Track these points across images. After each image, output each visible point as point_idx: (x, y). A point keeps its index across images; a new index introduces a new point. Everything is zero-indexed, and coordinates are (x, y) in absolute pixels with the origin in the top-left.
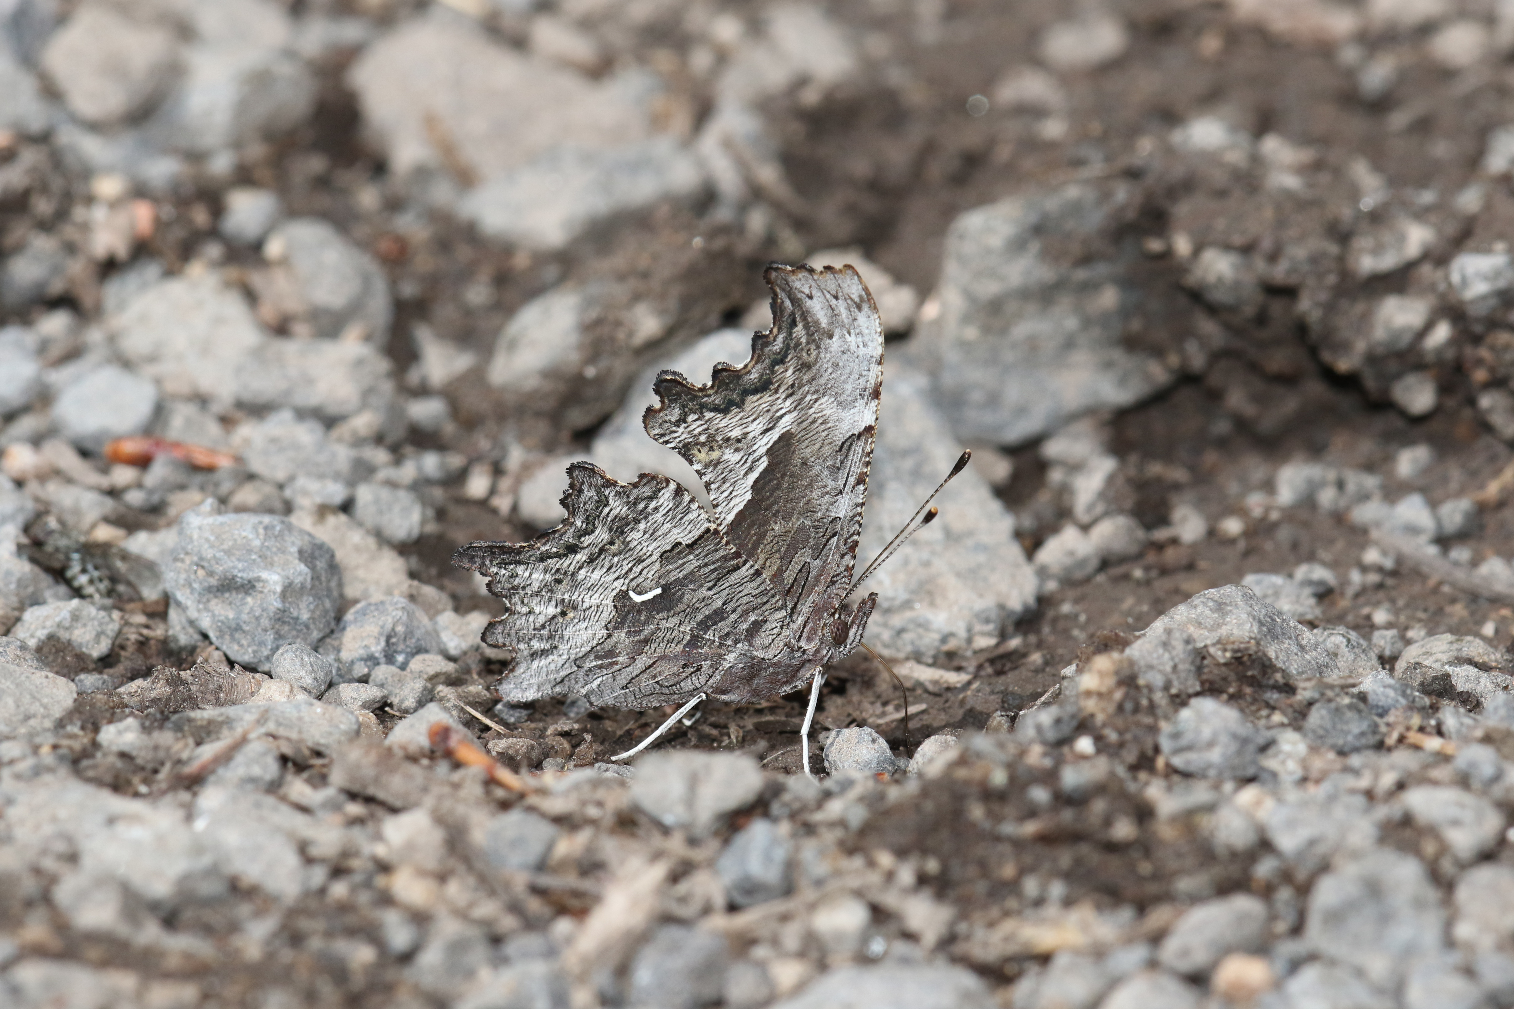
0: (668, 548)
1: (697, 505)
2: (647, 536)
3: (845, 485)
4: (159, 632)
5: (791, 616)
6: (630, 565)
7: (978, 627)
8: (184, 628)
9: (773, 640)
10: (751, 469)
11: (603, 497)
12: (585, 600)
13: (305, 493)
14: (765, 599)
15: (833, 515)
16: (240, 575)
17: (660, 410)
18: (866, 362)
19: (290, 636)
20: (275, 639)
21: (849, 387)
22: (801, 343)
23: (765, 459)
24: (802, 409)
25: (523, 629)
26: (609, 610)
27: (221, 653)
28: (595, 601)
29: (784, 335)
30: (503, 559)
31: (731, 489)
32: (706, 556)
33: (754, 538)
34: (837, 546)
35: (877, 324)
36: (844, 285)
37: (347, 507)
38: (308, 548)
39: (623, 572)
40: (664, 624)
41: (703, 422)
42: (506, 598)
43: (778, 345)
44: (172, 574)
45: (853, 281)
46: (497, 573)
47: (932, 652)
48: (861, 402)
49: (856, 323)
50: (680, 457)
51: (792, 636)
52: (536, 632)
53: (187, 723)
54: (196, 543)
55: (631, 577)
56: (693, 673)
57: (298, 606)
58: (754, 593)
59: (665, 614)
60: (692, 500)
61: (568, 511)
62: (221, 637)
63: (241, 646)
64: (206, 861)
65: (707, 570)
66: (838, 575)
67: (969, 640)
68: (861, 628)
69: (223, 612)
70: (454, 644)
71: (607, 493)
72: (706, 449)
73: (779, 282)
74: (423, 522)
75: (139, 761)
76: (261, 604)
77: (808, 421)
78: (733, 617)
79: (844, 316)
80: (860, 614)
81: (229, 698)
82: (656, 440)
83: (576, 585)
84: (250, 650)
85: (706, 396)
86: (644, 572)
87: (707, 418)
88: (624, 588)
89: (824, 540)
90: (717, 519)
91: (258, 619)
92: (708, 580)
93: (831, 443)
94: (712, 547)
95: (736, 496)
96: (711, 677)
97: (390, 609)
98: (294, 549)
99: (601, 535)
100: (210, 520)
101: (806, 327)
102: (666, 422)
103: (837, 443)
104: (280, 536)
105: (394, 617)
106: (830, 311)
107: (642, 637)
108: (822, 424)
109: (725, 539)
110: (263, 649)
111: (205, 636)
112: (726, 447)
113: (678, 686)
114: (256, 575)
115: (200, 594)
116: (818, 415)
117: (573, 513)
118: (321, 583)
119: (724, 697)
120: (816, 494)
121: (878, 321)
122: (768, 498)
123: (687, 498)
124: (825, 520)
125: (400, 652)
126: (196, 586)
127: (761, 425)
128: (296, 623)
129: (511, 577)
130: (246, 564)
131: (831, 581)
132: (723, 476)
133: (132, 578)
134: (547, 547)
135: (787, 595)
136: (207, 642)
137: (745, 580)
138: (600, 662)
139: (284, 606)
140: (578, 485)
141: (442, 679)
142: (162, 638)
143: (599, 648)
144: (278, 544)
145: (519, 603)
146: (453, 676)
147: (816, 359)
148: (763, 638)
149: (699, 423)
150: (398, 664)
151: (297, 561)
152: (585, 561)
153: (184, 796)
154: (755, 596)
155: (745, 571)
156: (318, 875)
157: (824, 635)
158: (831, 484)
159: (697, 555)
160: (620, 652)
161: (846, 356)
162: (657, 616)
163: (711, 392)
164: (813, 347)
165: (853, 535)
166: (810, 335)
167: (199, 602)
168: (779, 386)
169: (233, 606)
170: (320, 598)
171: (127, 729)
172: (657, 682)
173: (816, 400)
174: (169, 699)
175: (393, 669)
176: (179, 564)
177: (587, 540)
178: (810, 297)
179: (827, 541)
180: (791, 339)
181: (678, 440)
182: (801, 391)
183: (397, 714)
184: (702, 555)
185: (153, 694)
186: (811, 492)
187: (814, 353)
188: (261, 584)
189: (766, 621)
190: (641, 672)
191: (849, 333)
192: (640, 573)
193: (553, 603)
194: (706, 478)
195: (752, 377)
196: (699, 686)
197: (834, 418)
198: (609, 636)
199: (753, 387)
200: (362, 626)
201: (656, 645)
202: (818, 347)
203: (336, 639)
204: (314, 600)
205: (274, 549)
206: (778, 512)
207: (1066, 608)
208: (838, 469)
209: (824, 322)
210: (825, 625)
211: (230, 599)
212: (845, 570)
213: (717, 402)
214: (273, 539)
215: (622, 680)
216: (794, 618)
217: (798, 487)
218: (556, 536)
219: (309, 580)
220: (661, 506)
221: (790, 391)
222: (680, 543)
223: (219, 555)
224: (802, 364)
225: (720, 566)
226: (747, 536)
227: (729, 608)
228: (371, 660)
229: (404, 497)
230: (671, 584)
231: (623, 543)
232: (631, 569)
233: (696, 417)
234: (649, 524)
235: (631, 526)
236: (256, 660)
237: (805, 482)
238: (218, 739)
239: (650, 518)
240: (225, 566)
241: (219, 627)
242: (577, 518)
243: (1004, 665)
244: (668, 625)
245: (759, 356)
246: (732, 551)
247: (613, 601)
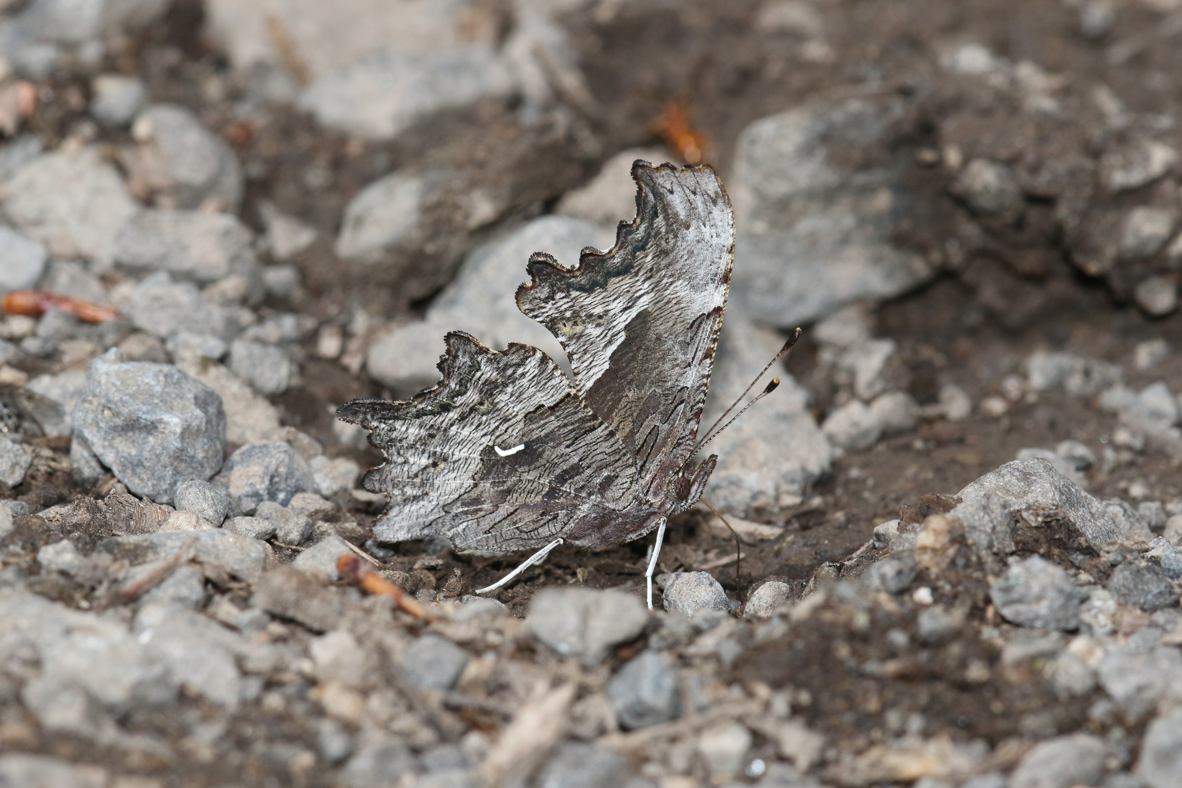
0: (532, 409)
1: (559, 372)
2: (513, 398)
3: (693, 359)
4: (64, 464)
5: (640, 473)
6: (497, 424)
7: (785, 487)
8: (87, 462)
9: (623, 493)
10: (610, 342)
11: (476, 362)
12: (455, 453)
13: (187, 346)
14: (617, 457)
15: (682, 385)
16: (144, 417)
17: (531, 288)
18: (718, 251)
19: (186, 472)
20: (173, 475)
21: (701, 272)
22: (661, 232)
23: (623, 334)
24: (659, 291)
25: (398, 477)
26: (476, 462)
27: (123, 486)
28: (464, 454)
29: (646, 224)
30: (383, 415)
31: (591, 359)
32: (565, 418)
33: (610, 403)
34: (684, 412)
35: (730, 217)
36: (702, 182)
37: (223, 360)
38: (201, 395)
39: (491, 429)
40: (526, 477)
41: (569, 300)
42: (384, 449)
43: (640, 233)
44: (80, 414)
45: (711, 179)
46: (377, 427)
47: (742, 507)
48: (711, 286)
49: (711, 216)
50: (547, 329)
51: (640, 490)
52: (410, 480)
53: (116, 547)
54: (103, 387)
55: (498, 434)
56: (550, 520)
57: (194, 446)
58: (608, 451)
59: (526, 468)
60: (556, 368)
61: (444, 374)
62: (123, 471)
63: (142, 480)
64: (157, 670)
65: (566, 430)
66: (683, 438)
67: (777, 498)
68: (701, 486)
69: (126, 449)
70: (326, 485)
71: (479, 359)
72: (571, 323)
73: (644, 178)
74: (290, 376)
75: (79, 579)
76: (162, 443)
77: (664, 301)
78: (588, 472)
79: (700, 210)
80: (702, 473)
81: (138, 525)
82: (526, 314)
83: (447, 440)
84: (150, 484)
85: (573, 277)
86: (510, 430)
87: (573, 296)
88: (491, 444)
89: (672, 406)
90: (578, 385)
91: (158, 456)
92: (567, 438)
93: (683, 321)
94: (571, 409)
95: (595, 366)
96: (566, 524)
97: (274, 452)
98: (190, 396)
99: (472, 396)
100: (116, 367)
101: (666, 218)
102: (536, 298)
103: (688, 321)
104: (178, 384)
105: (277, 459)
106: (688, 204)
107: (505, 487)
108: (676, 304)
109: (584, 403)
110: (162, 483)
111: (107, 470)
112: (589, 323)
113: (536, 532)
114: (158, 417)
115: (106, 432)
116: (674, 296)
117: (448, 376)
118: (212, 427)
119: (577, 543)
120: (667, 366)
121: (731, 214)
122: (624, 368)
123: (551, 366)
124: (674, 389)
125: (282, 491)
126: (102, 425)
127: (621, 304)
128: (192, 462)
129: (390, 431)
130: (149, 407)
131: (677, 443)
132: (584, 347)
133: (38, 417)
134: (423, 406)
135: (637, 454)
136: (109, 475)
137: (600, 440)
138: (466, 509)
139: (183, 446)
140: (454, 352)
141: (321, 515)
142: (68, 470)
143: (466, 496)
144: (176, 391)
145: (396, 453)
146: (330, 513)
147: (674, 246)
148: (614, 492)
149: (565, 300)
150: (279, 500)
151: (193, 407)
152: (457, 419)
153: (125, 612)
154: (609, 454)
155: (600, 432)
156: (253, 687)
157: (669, 491)
158: (681, 357)
159: (558, 417)
160: (485, 501)
161: (700, 245)
162: (519, 470)
163: (578, 273)
164: (671, 236)
165: (698, 402)
166: (669, 225)
167: (104, 439)
168: (639, 270)
169: (136, 444)
170: (212, 440)
171: (63, 550)
172: (517, 528)
173: (672, 283)
174: (89, 525)
175: (276, 505)
176: (87, 405)
177: (459, 400)
178: (672, 192)
179: (675, 408)
180: (652, 229)
181: (546, 315)
182: (659, 274)
183: (283, 545)
184: (562, 416)
185: (75, 520)
186: (663, 364)
187: (672, 242)
188: (163, 426)
189: (618, 476)
190: (504, 519)
191: (705, 225)
192: (506, 431)
193: (426, 455)
194: (569, 349)
195: (616, 261)
196: (554, 532)
197: (687, 299)
198: (476, 485)
199: (615, 270)
200: (248, 466)
201: (517, 495)
202: (676, 236)
203: (224, 477)
204: (208, 442)
205: (173, 395)
206: (632, 380)
207: (854, 473)
208: (688, 344)
209: (682, 214)
210: (670, 482)
211: (133, 438)
212: (690, 434)
213: (582, 282)
214: (172, 386)
215: (486, 524)
216: (643, 475)
217: (651, 359)
218: (432, 395)
219: (204, 424)
220: (527, 372)
221: (649, 274)
222: (543, 406)
223: (125, 398)
224: (661, 251)
225: (578, 427)
226: (604, 401)
227: (584, 464)
228: (257, 496)
229: (274, 353)
230: (533, 441)
231: (491, 404)
232: (497, 427)
233: (563, 295)
234: (516, 388)
235: (500, 389)
236: (155, 493)
237: (658, 355)
238: (145, 562)
239: (517, 382)
240: (131, 408)
241: (121, 462)
242: (451, 380)
243: (808, 521)
244: (529, 478)
245: (622, 243)
246: (590, 414)
247: (480, 455)
